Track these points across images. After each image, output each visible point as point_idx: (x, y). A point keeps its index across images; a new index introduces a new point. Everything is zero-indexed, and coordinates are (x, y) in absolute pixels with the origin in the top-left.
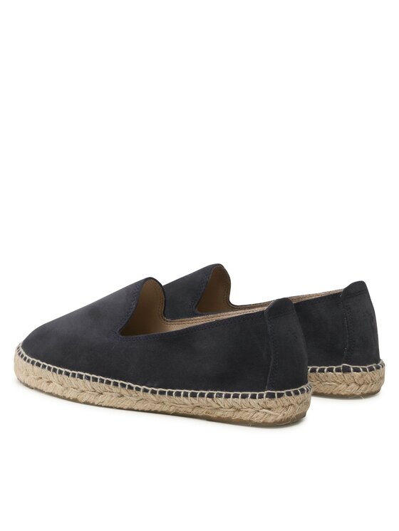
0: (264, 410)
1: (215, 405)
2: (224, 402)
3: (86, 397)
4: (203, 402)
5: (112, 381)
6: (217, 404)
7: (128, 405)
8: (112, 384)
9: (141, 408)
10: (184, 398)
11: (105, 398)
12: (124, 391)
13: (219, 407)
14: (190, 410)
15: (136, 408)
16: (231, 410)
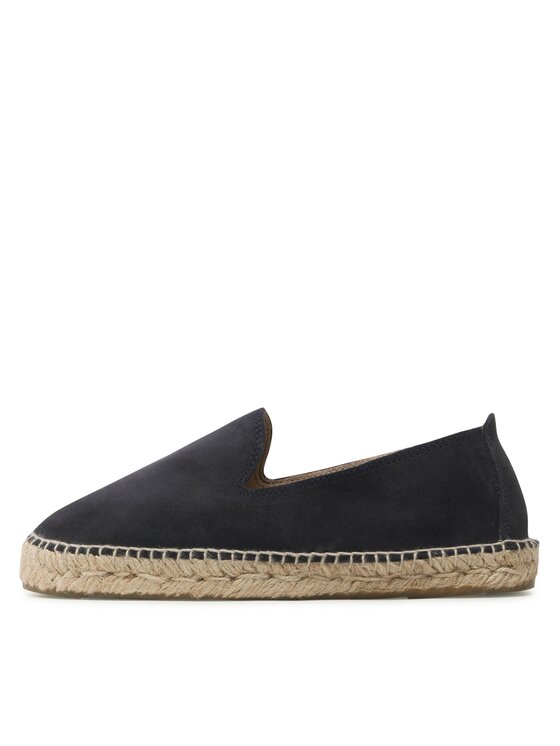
0: (503, 569)
1: (428, 570)
2: (444, 563)
3: (207, 588)
4: (410, 567)
5: (257, 553)
6: (433, 567)
7: (281, 590)
8: (257, 558)
9: (302, 593)
10: (380, 565)
11: (242, 585)
12: (276, 568)
13: (435, 571)
14: (383, 586)
15: (293, 595)
16: (455, 574)
